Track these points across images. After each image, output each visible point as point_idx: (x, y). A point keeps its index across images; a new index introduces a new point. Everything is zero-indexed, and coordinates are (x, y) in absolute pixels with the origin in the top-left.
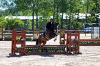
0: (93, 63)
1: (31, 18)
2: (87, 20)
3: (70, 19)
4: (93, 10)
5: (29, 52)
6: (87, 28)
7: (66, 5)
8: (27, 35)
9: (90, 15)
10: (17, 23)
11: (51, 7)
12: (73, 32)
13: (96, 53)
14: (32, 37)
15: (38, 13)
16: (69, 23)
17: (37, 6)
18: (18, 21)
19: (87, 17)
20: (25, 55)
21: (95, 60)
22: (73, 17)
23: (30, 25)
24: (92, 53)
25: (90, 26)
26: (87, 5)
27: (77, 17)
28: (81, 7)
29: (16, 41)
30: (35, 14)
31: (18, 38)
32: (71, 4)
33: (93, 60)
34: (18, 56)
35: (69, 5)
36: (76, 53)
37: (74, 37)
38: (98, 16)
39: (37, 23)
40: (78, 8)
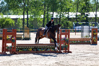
0: (82, 62)
1: (22, 17)
2: (77, 19)
3: (60, 18)
4: (83, 9)
5: (20, 50)
6: (77, 27)
7: (57, 4)
8: (17, 33)
9: (80, 14)
10: (7, 22)
11: (42, 6)
12: (64, 31)
13: (86, 51)
14: (23, 36)
15: (29, 12)
16: (59, 22)
17: (28, 5)
18: (9, 20)
19: (76, 16)
20: (15, 54)
21: (84, 58)
22: (63, 16)
23: (21, 24)
24: (82, 51)
25: (80, 25)
26: (77, 4)
27: (67, 16)
28: (71, 6)
29: (7, 40)
30: (26, 13)
31: (9, 37)
32: (62, 3)
33: (82, 58)
34: (9, 55)
35: (60, 4)
36: (66, 52)
37: (64, 36)
38: (88, 15)
39: (28, 22)
40: (68, 7)
